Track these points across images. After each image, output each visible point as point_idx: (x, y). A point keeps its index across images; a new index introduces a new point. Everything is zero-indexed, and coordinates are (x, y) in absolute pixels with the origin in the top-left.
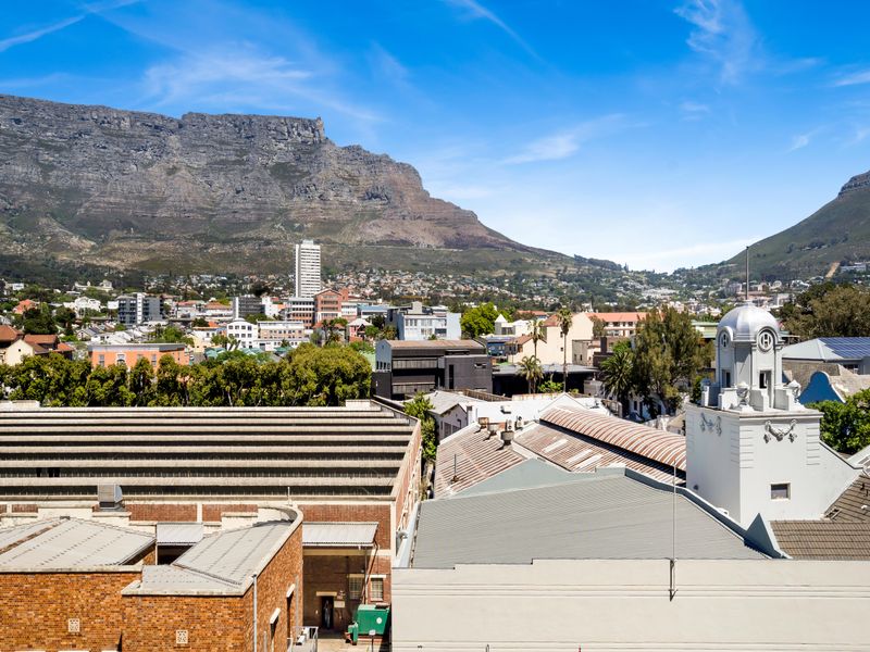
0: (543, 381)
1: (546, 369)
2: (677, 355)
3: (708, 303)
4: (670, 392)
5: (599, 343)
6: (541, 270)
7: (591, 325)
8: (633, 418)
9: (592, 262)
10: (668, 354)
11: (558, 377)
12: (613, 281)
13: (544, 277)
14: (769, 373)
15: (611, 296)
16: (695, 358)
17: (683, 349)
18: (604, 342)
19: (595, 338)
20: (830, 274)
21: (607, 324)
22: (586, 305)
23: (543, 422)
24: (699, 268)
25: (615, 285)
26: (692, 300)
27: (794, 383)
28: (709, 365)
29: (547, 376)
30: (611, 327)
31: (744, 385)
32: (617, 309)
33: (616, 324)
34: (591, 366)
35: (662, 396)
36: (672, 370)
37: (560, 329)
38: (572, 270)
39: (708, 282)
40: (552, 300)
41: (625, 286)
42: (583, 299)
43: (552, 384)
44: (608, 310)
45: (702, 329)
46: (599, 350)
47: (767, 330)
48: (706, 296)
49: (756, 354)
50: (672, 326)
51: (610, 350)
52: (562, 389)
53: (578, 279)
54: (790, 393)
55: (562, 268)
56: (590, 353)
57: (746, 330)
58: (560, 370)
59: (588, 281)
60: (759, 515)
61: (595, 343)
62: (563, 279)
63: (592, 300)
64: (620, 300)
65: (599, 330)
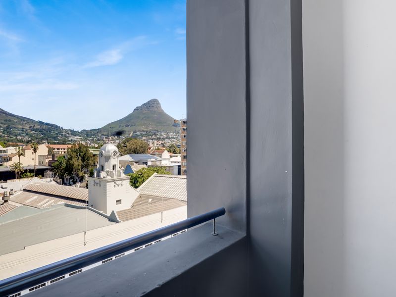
0: (23, 173)
1: (25, 168)
2: (83, 160)
3: (94, 142)
4: (81, 174)
5: (51, 157)
6: (21, 125)
7: (48, 149)
8: (66, 184)
9: (47, 124)
10: (80, 160)
11: (31, 171)
12: (57, 132)
13: (23, 128)
14: (115, 165)
15: (55, 138)
16: (90, 161)
17: (85, 158)
18: (53, 156)
19: (49, 155)
20: (131, 135)
21: (54, 149)
22: (44, 141)
23: (25, 190)
24: (91, 130)
25: (57, 134)
26: (88, 141)
27: (123, 168)
28: (95, 164)
29: (26, 171)
30: (56, 150)
31: (108, 169)
32: (58, 143)
33: (58, 149)
34: (47, 166)
35: (78, 175)
36: (82, 166)
37: (32, 151)
38: (37, 127)
39: (94, 135)
40: (27, 139)
41: (62, 135)
42: (43, 139)
43: (29, 174)
44: (55, 143)
45: (92, 151)
46: (51, 159)
47: (115, 152)
48: (93, 140)
49: (112, 159)
50: (82, 150)
51: (56, 159)
52: (33, 176)
53: (41, 131)
54: (121, 171)
55: (33, 125)
56: (47, 161)
57: (109, 152)
58: (33, 168)
59: (45, 132)
60: (113, 211)
61: (49, 157)
62: (32, 130)
63: (47, 139)
64: (60, 140)
65: (50, 151)
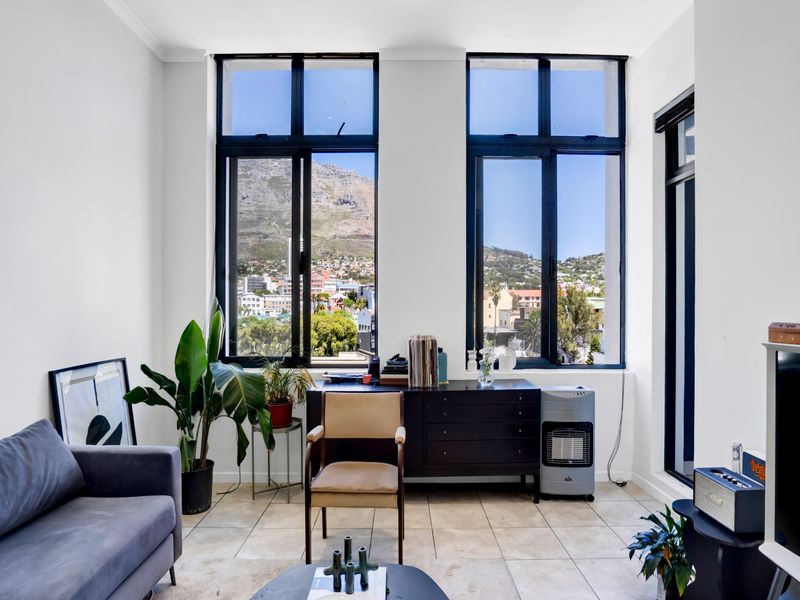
2: (576, 320)
3: (591, 283)
4: (571, 347)
5: (518, 312)
7: (511, 299)
9: (506, 252)
10: (570, 319)
12: (522, 266)
15: (520, 278)
16: (589, 323)
17: (580, 316)
18: (522, 311)
19: (514, 309)
21: (520, 298)
22: (503, 284)
24: (585, 258)
25: (523, 269)
26: (579, 281)
28: (597, 327)
30: (523, 300)
32: (526, 287)
33: (527, 298)
34: (513, 328)
35: (565, 350)
36: (573, 331)
37: (488, 301)
39: (592, 268)
41: (531, 271)
42: (500, 280)
44: (519, 288)
45: (593, 302)
46: (519, 317)
48: (589, 278)
50: (573, 299)
51: (527, 317)
56: (512, 319)
58: (492, 331)
59: (504, 266)
61: (515, 312)
63: (506, 280)
64: (527, 281)
65: (516, 300)
